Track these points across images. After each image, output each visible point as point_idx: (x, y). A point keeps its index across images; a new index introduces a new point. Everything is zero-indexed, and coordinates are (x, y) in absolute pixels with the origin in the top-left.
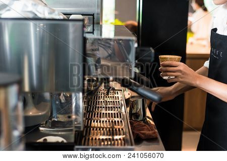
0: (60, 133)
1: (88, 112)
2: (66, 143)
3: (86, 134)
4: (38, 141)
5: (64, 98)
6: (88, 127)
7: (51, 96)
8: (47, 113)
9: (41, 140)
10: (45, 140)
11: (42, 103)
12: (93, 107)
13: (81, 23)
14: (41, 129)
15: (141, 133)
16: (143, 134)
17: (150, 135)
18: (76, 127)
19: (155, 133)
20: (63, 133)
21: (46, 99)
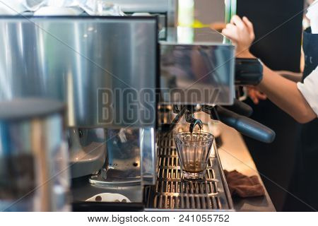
0: (119, 188)
1: (160, 156)
2: (129, 203)
3: (159, 190)
4: (88, 200)
5: (124, 136)
6: (162, 180)
7: (106, 133)
8: (101, 158)
9: (93, 199)
10: (99, 198)
11: (94, 143)
12: (168, 150)
13: (153, 22)
14: (92, 181)
15: (239, 188)
16: (243, 189)
17: (254, 192)
18: (145, 179)
19: (260, 188)
20: (123, 188)
21: (98, 137)
